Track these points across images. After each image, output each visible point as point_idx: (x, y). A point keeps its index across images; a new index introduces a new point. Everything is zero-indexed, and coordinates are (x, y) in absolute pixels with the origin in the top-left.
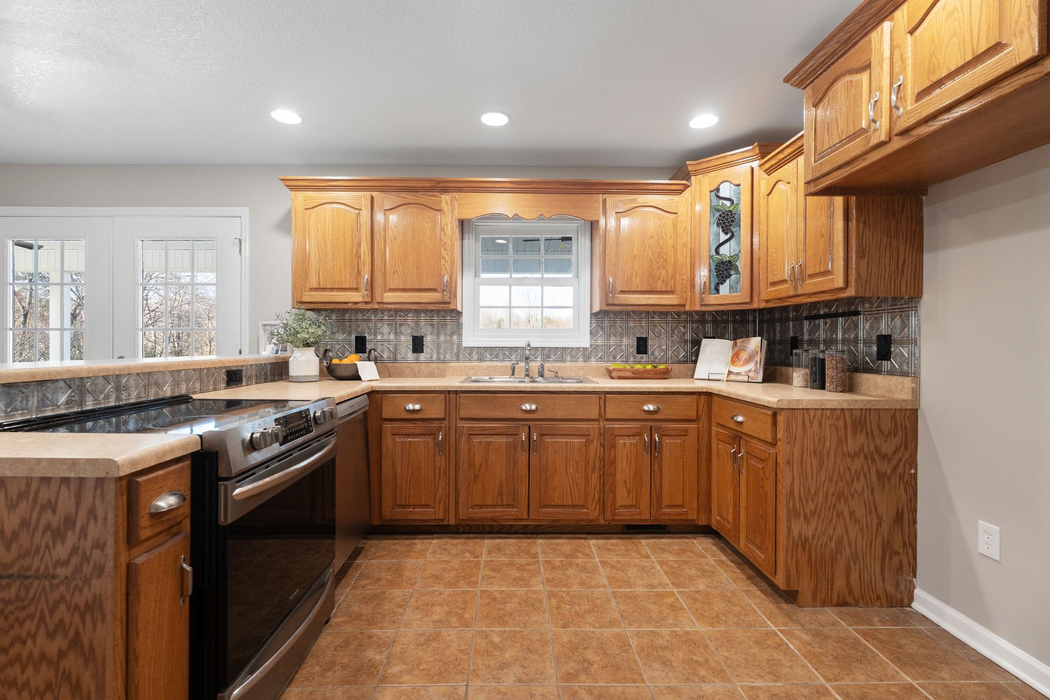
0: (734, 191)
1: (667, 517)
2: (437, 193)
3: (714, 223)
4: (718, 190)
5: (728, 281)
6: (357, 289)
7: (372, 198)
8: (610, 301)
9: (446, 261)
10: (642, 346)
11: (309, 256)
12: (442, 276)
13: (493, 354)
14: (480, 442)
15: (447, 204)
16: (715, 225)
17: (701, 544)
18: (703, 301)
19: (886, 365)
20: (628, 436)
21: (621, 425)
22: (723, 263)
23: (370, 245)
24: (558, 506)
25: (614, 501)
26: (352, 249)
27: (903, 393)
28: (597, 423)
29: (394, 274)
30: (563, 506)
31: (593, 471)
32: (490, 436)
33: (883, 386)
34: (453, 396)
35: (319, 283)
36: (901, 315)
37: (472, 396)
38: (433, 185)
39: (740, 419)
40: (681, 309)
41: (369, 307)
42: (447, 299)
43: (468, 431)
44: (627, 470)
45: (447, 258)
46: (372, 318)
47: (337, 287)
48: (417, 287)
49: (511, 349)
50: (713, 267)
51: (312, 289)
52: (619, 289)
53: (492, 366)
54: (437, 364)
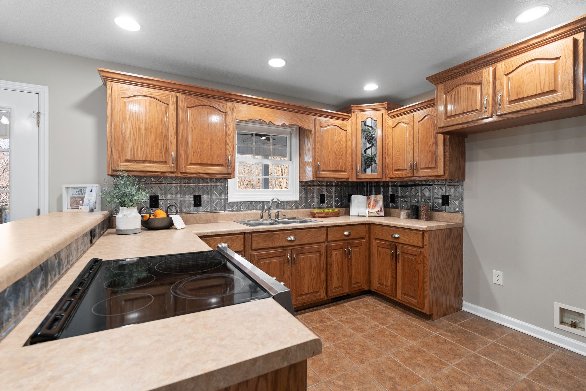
0: (374, 123)
1: (354, 289)
2: (223, 101)
3: (363, 138)
4: (365, 121)
5: (371, 167)
6: (165, 162)
7: (177, 97)
8: (318, 176)
9: (229, 147)
10: (322, 199)
11: (125, 135)
12: (227, 156)
13: (246, 206)
14: (265, 263)
15: (230, 109)
16: (364, 139)
17: (369, 300)
18: (358, 177)
19: (444, 208)
20: (338, 249)
21: (334, 244)
22: (368, 158)
23: (175, 131)
24: (306, 294)
25: (332, 286)
26: (162, 132)
27: (457, 220)
28: (323, 244)
29: (194, 153)
30: (308, 294)
31: (323, 271)
32: (270, 259)
33: (446, 217)
34: (247, 235)
35: (134, 156)
36: (454, 187)
37: (260, 235)
38: (222, 95)
39: (397, 236)
40: (347, 181)
41: (174, 175)
42: (230, 171)
43: (258, 257)
44: (338, 268)
45: (230, 145)
46: (163, 183)
47: (149, 160)
48: (211, 163)
49: (256, 202)
50: (363, 160)
51: (127, 161)
52: (322, 169)
53: (247, 214)
54: (212, 214)
